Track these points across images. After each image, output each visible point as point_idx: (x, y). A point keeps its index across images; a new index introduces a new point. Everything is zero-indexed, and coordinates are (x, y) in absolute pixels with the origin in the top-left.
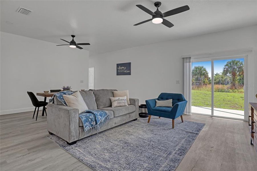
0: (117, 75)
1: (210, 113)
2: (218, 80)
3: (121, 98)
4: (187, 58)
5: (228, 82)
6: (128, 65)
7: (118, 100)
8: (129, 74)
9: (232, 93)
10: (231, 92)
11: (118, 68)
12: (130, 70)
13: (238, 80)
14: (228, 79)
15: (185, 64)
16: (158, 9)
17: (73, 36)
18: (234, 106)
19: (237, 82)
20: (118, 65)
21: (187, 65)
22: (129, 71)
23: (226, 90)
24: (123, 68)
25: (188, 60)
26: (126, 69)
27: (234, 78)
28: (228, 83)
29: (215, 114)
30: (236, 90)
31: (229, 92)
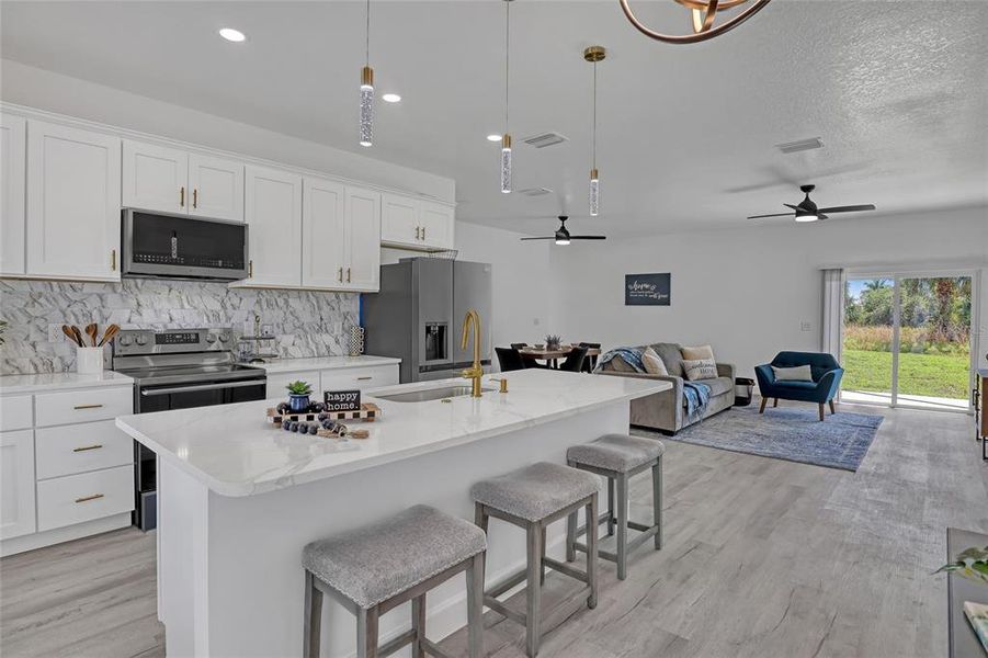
0: (627, 303)
1: (889, 401)
2: (883, 308)
3: (704, 362)
4: (832, 270)
5: (920, 315)
6: (662, 282)
7: (701, 365)
8: (667, 302)
9: (937, 357)
10: (933, 353)
11: (630, 287)
12: (669, 293)
13: (961, 307)
14: (923, 306)
15: (828, 284)
16: (807, 198)
17: (563, 219)
18: (945, 391)
19: (955, 317)
20: (630, 279)
21: (832, 286)
22: (665, 296)
23: (915, 345)
24: (647, 286)
25: (835, 276)
26: (655, 291)
27: (945, 303)
28: (921, 318)
29: (899, 402)
30: (950, 346)
31: (925, 351)
